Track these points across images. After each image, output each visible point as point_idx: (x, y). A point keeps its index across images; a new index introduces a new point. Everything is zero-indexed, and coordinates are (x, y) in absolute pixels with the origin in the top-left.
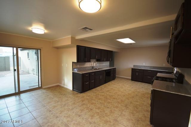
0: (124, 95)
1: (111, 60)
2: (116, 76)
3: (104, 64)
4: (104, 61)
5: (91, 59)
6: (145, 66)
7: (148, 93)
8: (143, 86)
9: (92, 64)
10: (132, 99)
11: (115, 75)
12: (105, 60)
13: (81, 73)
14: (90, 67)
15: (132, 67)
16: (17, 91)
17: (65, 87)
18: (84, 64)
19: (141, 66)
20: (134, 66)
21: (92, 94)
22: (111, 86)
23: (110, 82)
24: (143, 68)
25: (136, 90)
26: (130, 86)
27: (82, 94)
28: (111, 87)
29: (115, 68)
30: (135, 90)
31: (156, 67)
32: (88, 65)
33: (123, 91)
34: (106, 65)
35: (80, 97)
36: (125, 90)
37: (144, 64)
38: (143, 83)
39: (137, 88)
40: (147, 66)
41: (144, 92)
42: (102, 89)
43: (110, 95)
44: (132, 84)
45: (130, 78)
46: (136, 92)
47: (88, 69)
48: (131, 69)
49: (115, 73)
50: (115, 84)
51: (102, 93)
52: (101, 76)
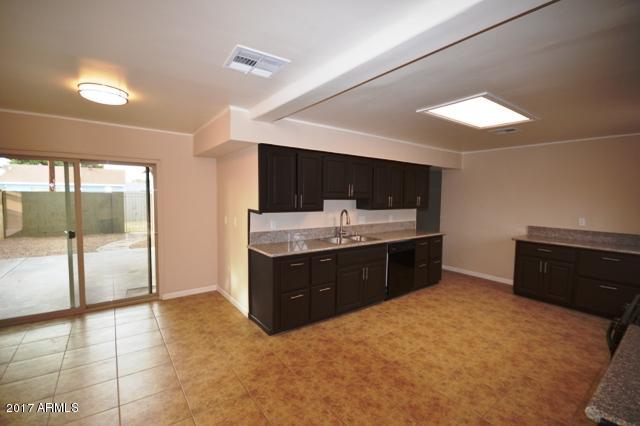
0: (458, 372)
1: (418, 204)
3: (391, 221)
5: (323, 198)
8: (573, 332)
9: (335, 219)
10: (493, 401)
11: (440, 265)
12: (390, 204)
13: (272, 256)
15: (522, 233)
16: (77, 304)
17: (232, 299)
19: (569, 231)
20: (531, 229)
22: (408, 314)
23: (413, 295)
24: (574, 241)
25: (528, 346)
26: (503, 322)
27: (272, 339)
28: (406, 317)
29: (441, 236)
30: (525, 350)
33: (457, 348)
34: (402, 224)
36: (471, 344)
37: (582, 224)
38: (577, 313)
39: (538, 338)
40: (595, 234)
41: (571, 363)
42: (367, 326)
43: (386, 362)
44: (517, 313)
45: (511, 282)
46: (528, 358)
48: (515, 243)
49: (439, 257)
50: (428, 307)
51: (356, 343)
52: (365, 270)
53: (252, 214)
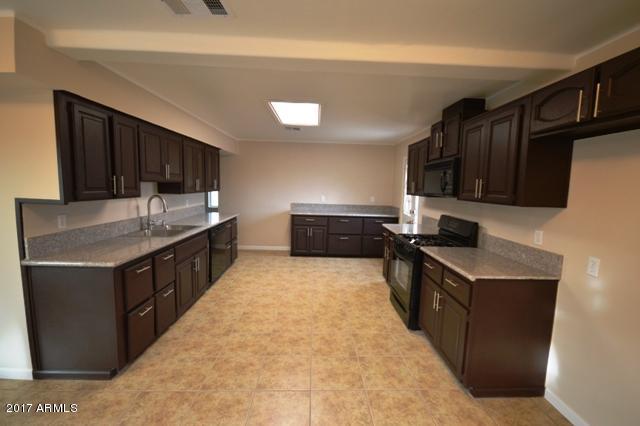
1: (215, 187)
2: (239, 247)
3: (187, 206)
4: (196, 192)
5: (141, 180)
6: (325, 206)
7: (365, 287)
9: (138, 208)
11: (236, 244)
12: (198, 189)
14: (132, 220)
18: (97, 211)
19: (316, 205)
20: (294, 205)
21: (184, 355)
25: (330, 285)
26: (305, 277)
27: (120, 381)
28: (243, 296)
29: (235, 219)
30: (329, 288)
31: (354, 206)
32: (119, 212)
35: (119, 403)
37: (324, 200)
38: (330, 259)
40: (330, 206)
42: (217, 318)
45: (287, 248)
47: (123, 236)
48: (289, 217)
49: (236, 238)
50: (249, 282)
51: (226, 334)
53: (23, 206)
